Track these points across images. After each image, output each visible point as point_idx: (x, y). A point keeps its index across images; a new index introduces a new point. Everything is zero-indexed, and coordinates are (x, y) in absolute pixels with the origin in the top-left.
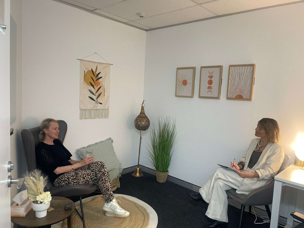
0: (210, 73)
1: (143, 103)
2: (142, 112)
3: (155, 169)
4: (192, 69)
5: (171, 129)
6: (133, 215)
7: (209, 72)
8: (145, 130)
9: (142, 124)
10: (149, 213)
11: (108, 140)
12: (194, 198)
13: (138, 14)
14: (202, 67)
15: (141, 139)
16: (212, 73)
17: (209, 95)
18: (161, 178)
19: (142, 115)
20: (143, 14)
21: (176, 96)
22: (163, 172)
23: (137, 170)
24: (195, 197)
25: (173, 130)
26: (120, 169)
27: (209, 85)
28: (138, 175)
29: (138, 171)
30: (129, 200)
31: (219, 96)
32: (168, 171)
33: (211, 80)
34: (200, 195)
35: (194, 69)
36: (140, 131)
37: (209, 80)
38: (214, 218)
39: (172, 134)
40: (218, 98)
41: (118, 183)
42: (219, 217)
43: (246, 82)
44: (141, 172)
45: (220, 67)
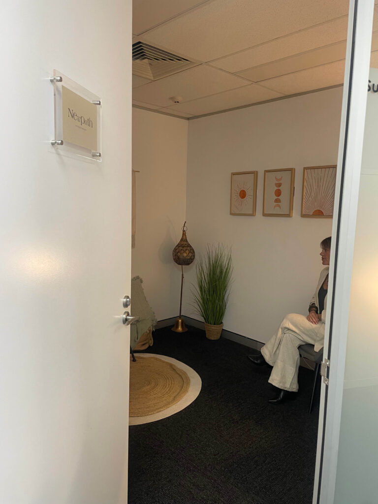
0: (277, 180)
1: (184, 226)
2: (184, 239)
3: (204, 321)
4: (253, 174)
5: (225, 262)
6: (168, 381)
7: (276, 178)
8: (188, 264)
9: (183, 256)
10: (190, 378)
11: (136, 280)
12: (256, 362)
13: (172, 98)
14: (266, 171)
15: (183, 277)
16: (280, 179)
17: (277, 211)
18: (213, 334)
19: (183, 243)
20: (179, 99)
21: (231, 214)
22: (214, 324)
23: (178, 322)
24: (257, 360)
25: (228, 264)
26: (152, 320)
27: (277, 197)
28: (180, 329)
29: (180, 323)
30: (163, 362)
31: (290, 212)
32: (222, 323)
33: (279, 190)
34: (262, 356)
35: (255, 174)
36: (181, 266)
37: (277, 189)
38: (282, 387)
39: (227, 270)
40: (289, 215)
41: (151, 339)
42: (289, 386)
43: (327, 191)
44: (184, 325)
45: (292, 171)
